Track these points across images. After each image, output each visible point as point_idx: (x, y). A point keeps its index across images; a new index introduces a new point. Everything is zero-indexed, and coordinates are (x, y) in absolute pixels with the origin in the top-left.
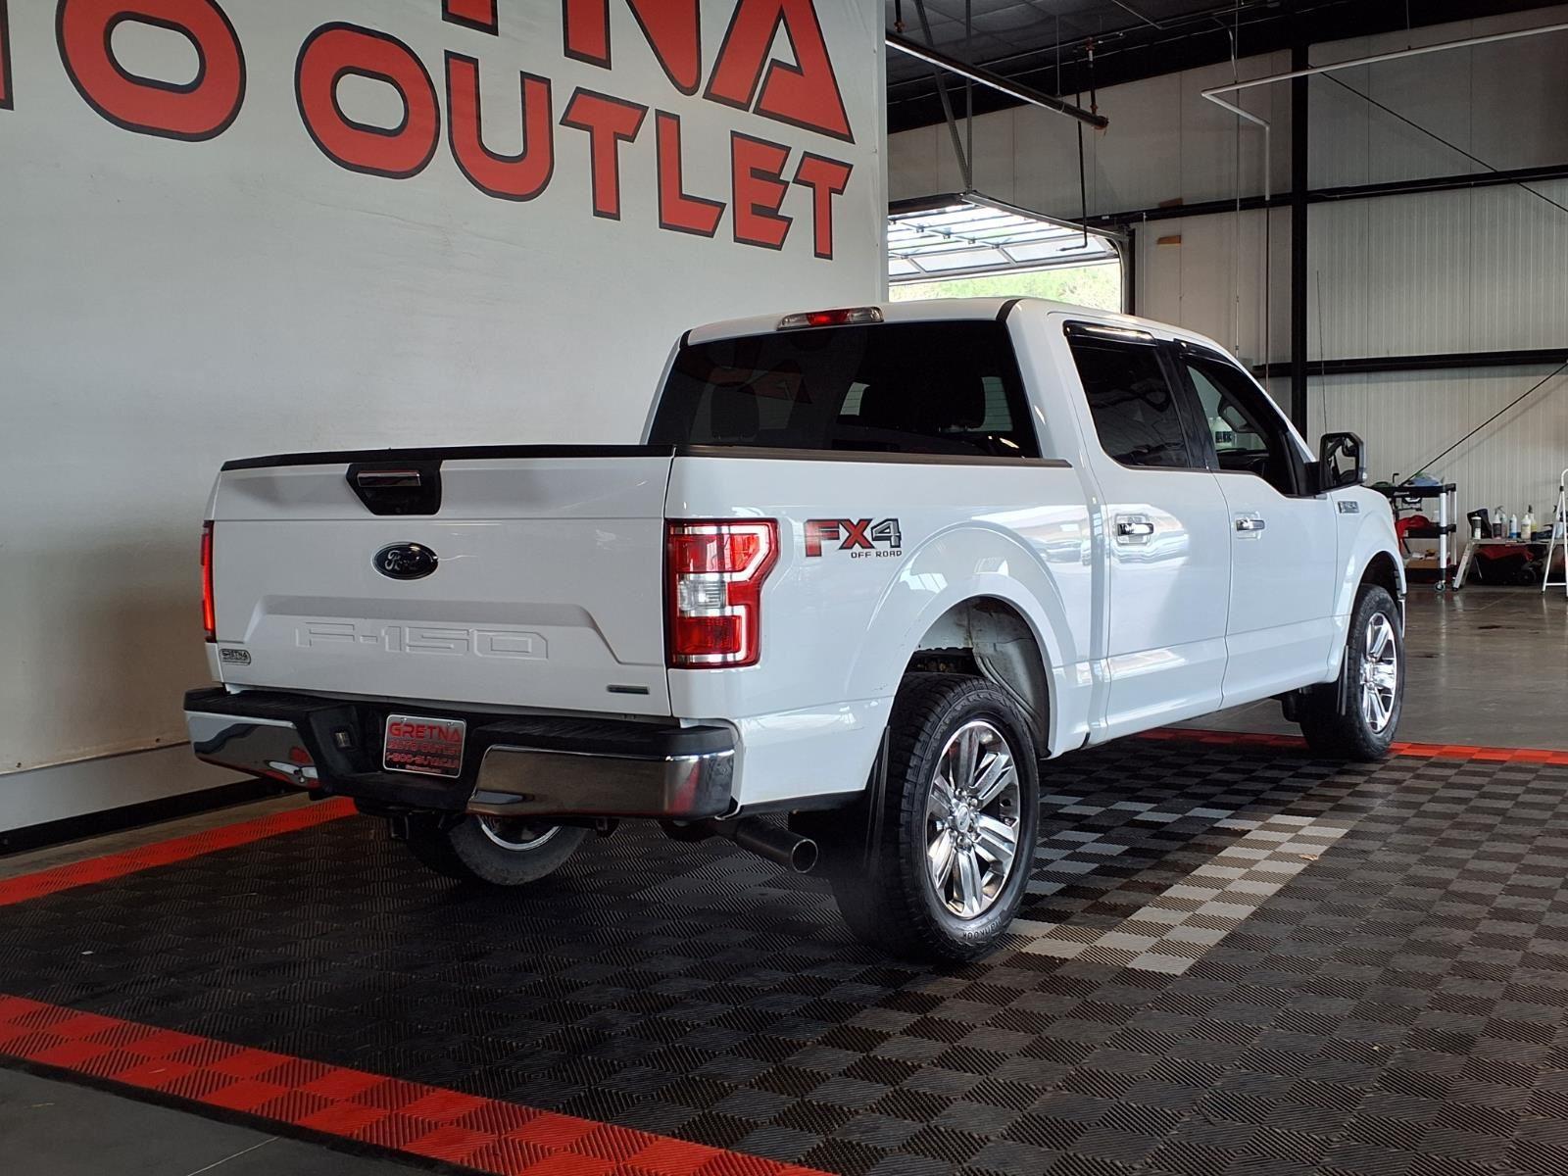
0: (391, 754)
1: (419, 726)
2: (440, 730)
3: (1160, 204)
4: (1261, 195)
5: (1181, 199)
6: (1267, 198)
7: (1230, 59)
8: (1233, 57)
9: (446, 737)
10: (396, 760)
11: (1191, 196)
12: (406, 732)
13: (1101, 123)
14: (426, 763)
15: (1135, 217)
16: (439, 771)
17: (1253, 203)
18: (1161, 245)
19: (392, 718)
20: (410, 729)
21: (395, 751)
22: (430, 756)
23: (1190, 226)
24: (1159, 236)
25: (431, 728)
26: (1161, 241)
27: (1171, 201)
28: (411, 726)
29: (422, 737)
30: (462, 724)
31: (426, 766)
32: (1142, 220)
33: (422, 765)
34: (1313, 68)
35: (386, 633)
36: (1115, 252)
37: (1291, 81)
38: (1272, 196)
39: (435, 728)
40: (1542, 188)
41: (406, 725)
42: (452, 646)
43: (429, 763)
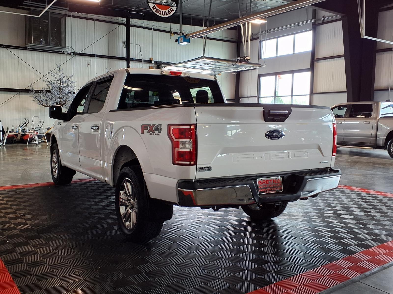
0: (260, 190)
1: (267, 181)
2: (274, 180)
9: (276, 182)
10: (261, 191)
12: (263, 183)
14: (270, 190)
19: (259, 180)
20: (264, 182)
21: (261, 189)
22: (271, 188)
25: (271, 180)
28: (265, 181)
29: (268, 183)
31: (271, 191)
33: (269, 191)
39: (272, 180)
41: (263, 181)
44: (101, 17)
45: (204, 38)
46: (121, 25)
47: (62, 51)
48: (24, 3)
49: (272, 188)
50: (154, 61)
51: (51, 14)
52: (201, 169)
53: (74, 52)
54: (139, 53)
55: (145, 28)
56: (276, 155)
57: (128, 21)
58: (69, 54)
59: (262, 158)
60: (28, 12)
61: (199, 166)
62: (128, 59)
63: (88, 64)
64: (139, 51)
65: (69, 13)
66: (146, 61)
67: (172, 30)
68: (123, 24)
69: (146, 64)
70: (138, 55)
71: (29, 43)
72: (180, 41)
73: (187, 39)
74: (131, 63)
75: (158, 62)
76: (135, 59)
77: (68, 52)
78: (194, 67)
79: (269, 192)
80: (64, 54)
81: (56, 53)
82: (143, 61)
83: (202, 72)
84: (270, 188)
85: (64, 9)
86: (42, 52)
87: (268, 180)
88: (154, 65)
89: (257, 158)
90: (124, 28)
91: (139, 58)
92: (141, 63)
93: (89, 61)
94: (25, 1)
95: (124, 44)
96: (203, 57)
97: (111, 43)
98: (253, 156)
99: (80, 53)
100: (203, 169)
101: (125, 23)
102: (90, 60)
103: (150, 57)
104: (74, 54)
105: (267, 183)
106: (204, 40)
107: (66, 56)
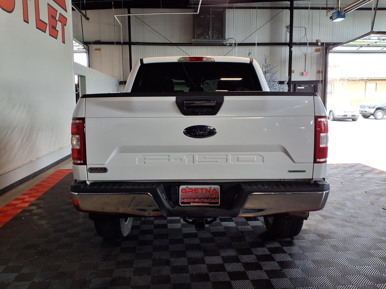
1: (195, 189)
3: (95, 41)
4: (120, 41)
5: (100, 40)
6: (122, 42)
7: (112, 9)
8: (113, 8)
9: (210, 192)
11: (103, 40)
13: (88, 19)
14: (200, 201)
15: (90, 43)
16: (208, 204)
17: (118, 43)
18: (96, 51)
19: (182, 187)
20: (191, 190)
23: (102, 47)
24: (96, 48)
25: (202, 189)
26: (96, 49)
27: (98, 40)
30: (218, 187)
31: (201, 202)
32: (91, 44)
34: (132, 14)
35: (186, 157)
36: (86, 51)
37: (128, 16)
38: (123, 42)
40: (181, 47)
42: (219, 160)
43: (202, 201)
44: (264, 4)
45: (373, 9)
46: (284, 10)
47: (224, 43)
48: (190, 3)
49: (203, 199)
50: (321, 43)
51: (212, 9)
52: (92, 169)
53: (235, 43)
54: (305, 36)
55: (312, 8)
56: (204, 158)
57: (292, 4)
58: (231, 45)
59: (181, 160)
60: (193, 10)
61: (89, 166)
62: (291, 44)
63: (249, 54)
64: (304, 34)
65: (231, 5)
66: (311, 44)
67: (329, 6)
68: (286, 8)
69: (311, 47)
70: (302, 39)
71: (193, 39)
72: (334, 18)
73: (342, 14)
74: (293, 47)
75: (325, 43)
76: (299, 43)
77: (229, 43)
78: (368, 44)
79: (198, 204)
80: (226, 45)
81: (218, 46)
82: (308, 44)
83: (357, 50)
84: (200, 199)
85: (226, 2)
86: (207, 46)
87: (198, 189)
88: (322, 47)
89: (174, 160)
90: (288, 11)
91: (304, 41)
92: (306, 46)
93: (251, 51)
94: (190, 1)
95: (288, 28)
96: (372, 32)
97: (274, 30)
98: (169, 158)
99: (241, 43)
100: (95, 169)
101: (289, 6)
102: (252, 49)
103: (317, 39)
104: (235, 45)
105: (195, 192)
106: (373, 11)
107: (228, 48)
